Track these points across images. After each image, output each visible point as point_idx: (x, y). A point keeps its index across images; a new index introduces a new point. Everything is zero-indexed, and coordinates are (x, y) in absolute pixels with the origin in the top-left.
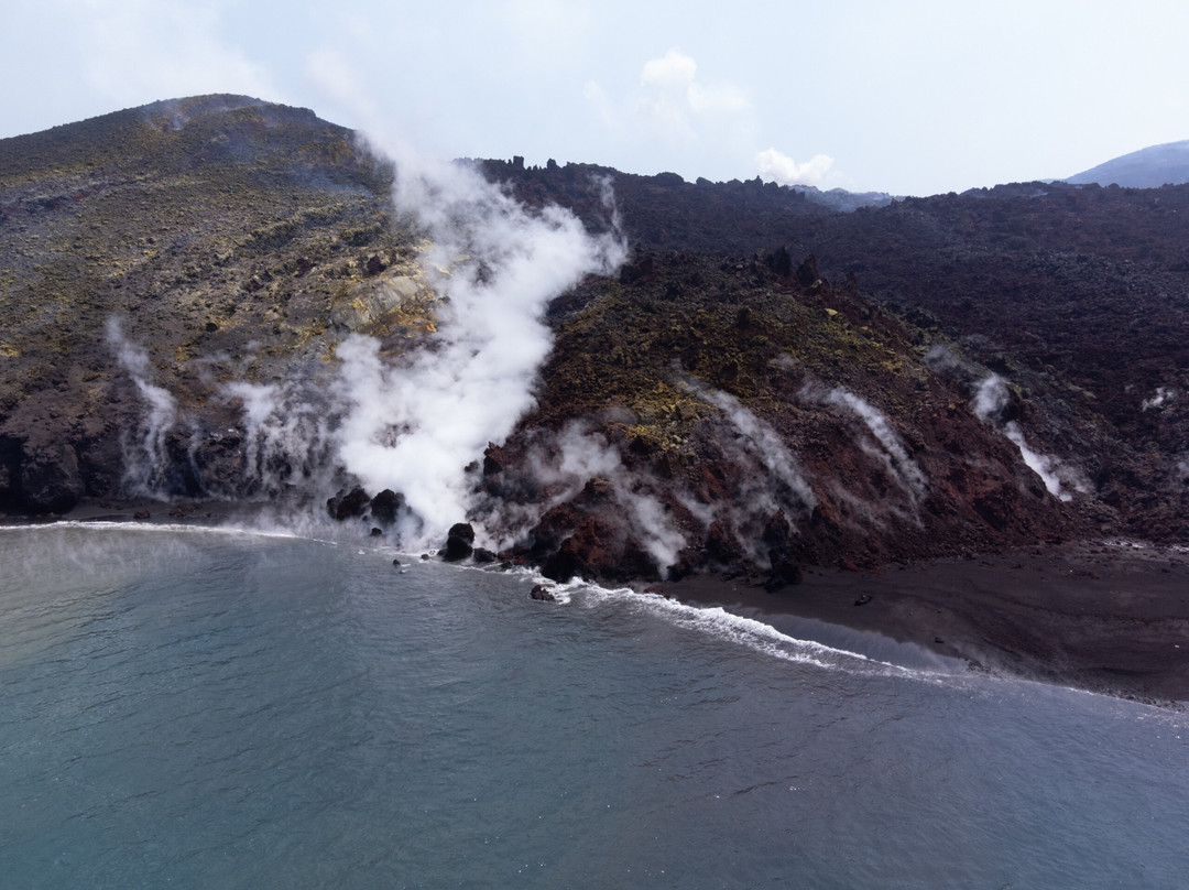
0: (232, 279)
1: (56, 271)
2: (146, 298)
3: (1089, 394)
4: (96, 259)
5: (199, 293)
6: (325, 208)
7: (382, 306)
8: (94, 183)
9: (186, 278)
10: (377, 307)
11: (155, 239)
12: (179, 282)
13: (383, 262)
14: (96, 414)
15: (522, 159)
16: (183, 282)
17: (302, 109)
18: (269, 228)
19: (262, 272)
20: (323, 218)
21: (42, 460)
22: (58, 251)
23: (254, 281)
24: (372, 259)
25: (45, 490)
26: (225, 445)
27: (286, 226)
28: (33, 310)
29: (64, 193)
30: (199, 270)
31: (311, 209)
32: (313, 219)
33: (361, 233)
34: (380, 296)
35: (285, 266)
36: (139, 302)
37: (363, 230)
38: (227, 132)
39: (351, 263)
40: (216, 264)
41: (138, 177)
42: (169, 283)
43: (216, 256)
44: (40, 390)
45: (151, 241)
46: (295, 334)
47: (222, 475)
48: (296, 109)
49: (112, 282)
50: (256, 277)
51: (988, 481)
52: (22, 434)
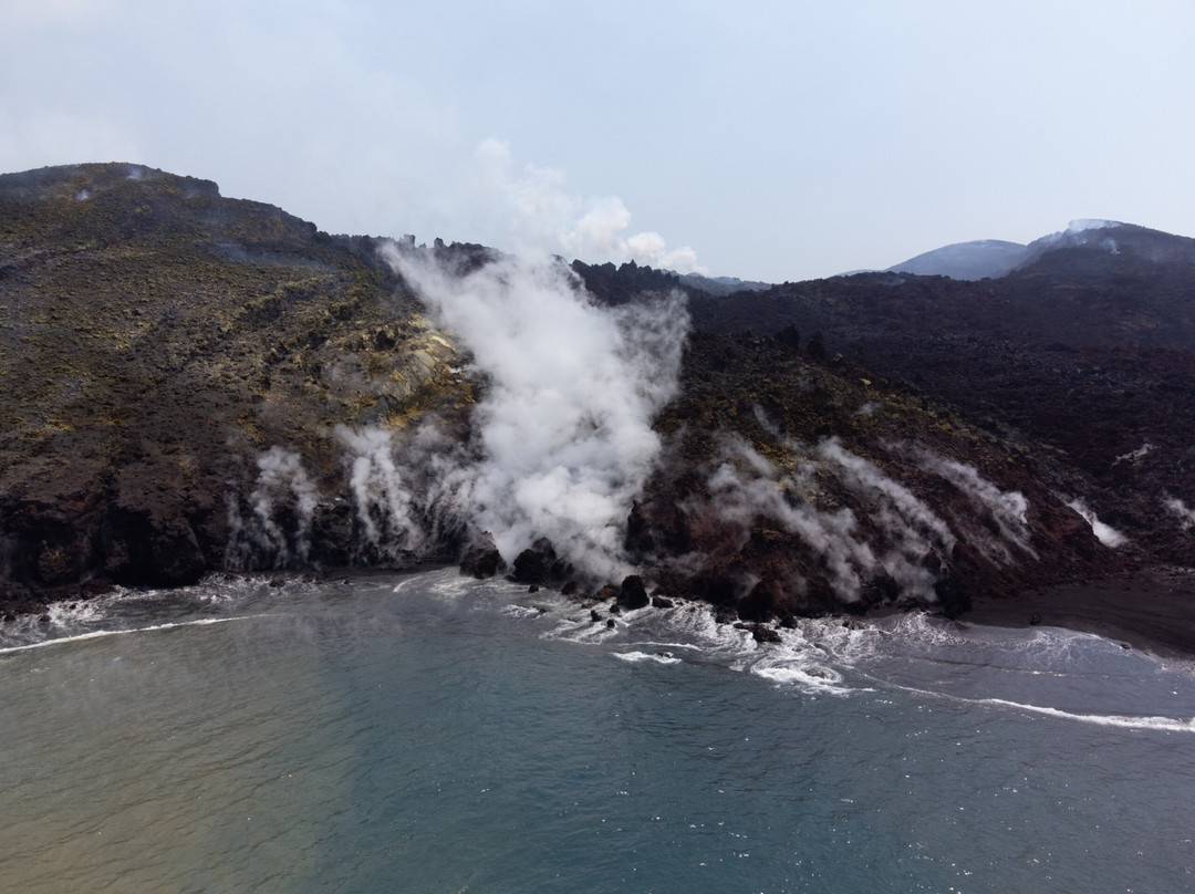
0: (251, 352)
1: (50, 344)
2: (167, 371)
3: (1061, 451)
4: (88, 331)
5: (220, 366)
6: (303, 281)
7: (418, 378)
8: (36, 252)
9: (198, 351)
10: (414, 379)
11: (141, 311)
12: (193, 355)
13: (389, 336)
14: (199, 486)
15: (413, 238)
16: (198, 354)
17: (206, 181)
18: (258, 302)
19: (278, 345)
20: (301, 292)
21: (172, 533)
22: (38, 323)
23: (273, 354)
24: (380, 333)
25: (177, 564)
26: (338, 513)
27: (273, 300)
28: (49, 383)
29: (10, 262)
30: (206, 342)
31: (291, 283)
32: (292, 293)
33: (346, 307)
34: (415, 368)
35: (298, 339)
36: (162, 375)
37: (346, 304)
38: (149, 203)
39: (364, 336)
40: (220, 337)
41: (80, 247)
42: (185, 355)
43: (219, 329)
44: (127, 463)
45: (136, 313)
46: (344, 405)
47: (341, 544)
48: (201, 181)
49: (121, 354)
50: (273, 350)
51: (1070, 521)
52: (141, 508)
